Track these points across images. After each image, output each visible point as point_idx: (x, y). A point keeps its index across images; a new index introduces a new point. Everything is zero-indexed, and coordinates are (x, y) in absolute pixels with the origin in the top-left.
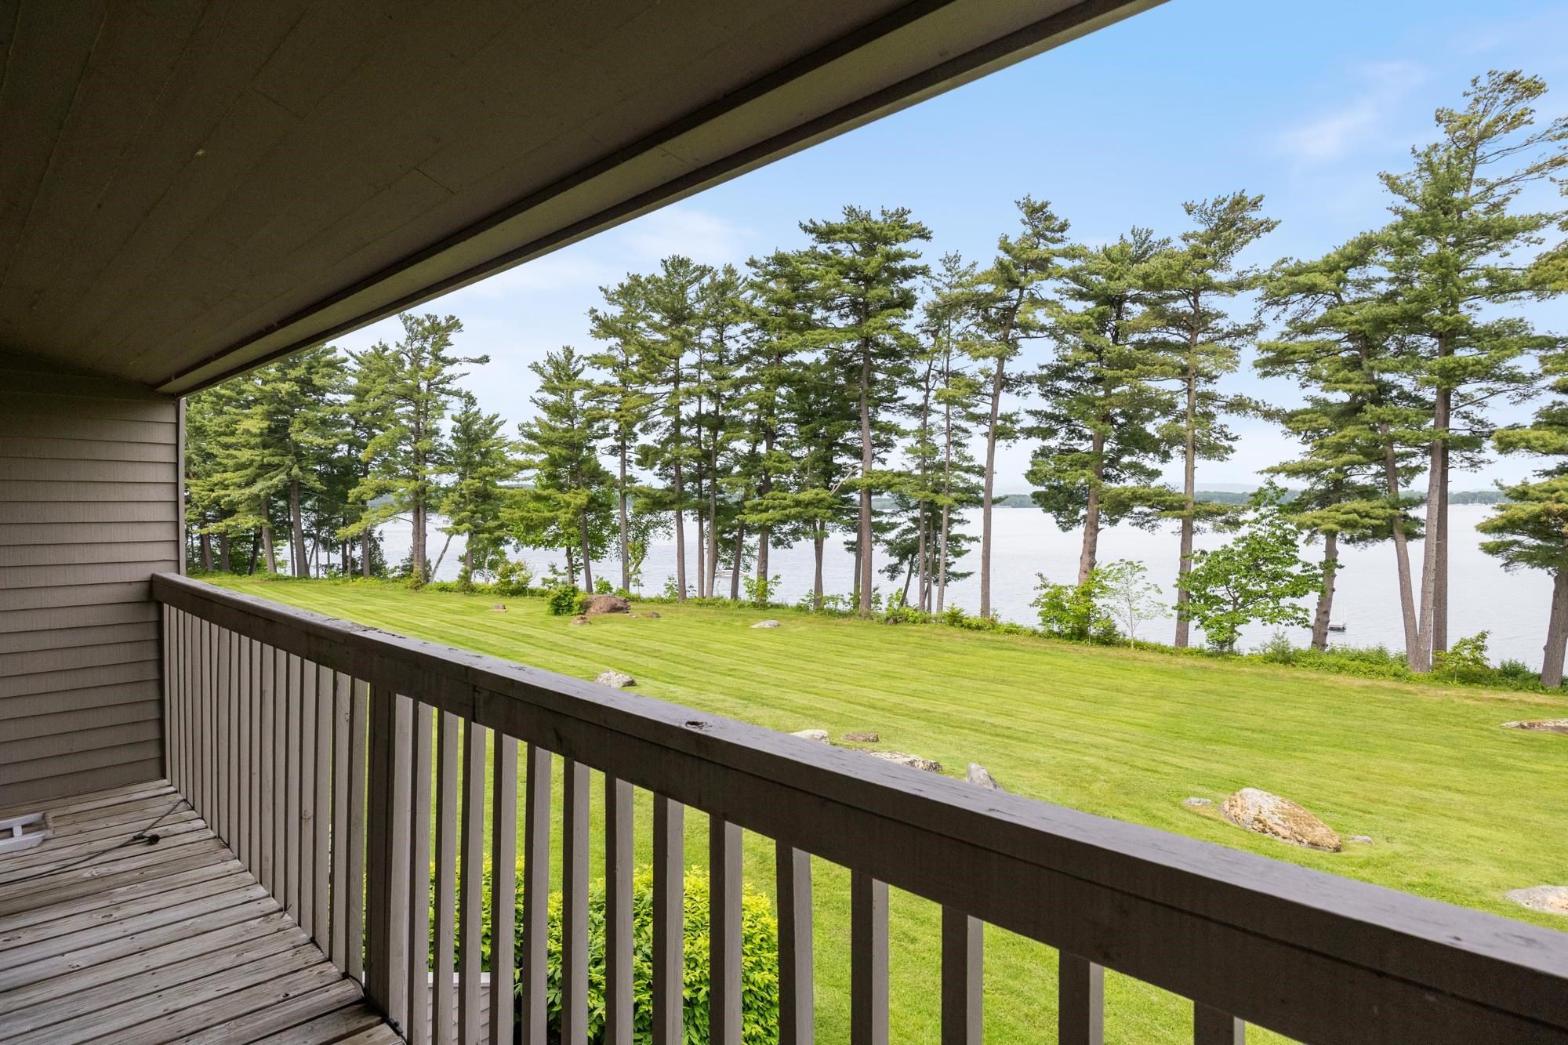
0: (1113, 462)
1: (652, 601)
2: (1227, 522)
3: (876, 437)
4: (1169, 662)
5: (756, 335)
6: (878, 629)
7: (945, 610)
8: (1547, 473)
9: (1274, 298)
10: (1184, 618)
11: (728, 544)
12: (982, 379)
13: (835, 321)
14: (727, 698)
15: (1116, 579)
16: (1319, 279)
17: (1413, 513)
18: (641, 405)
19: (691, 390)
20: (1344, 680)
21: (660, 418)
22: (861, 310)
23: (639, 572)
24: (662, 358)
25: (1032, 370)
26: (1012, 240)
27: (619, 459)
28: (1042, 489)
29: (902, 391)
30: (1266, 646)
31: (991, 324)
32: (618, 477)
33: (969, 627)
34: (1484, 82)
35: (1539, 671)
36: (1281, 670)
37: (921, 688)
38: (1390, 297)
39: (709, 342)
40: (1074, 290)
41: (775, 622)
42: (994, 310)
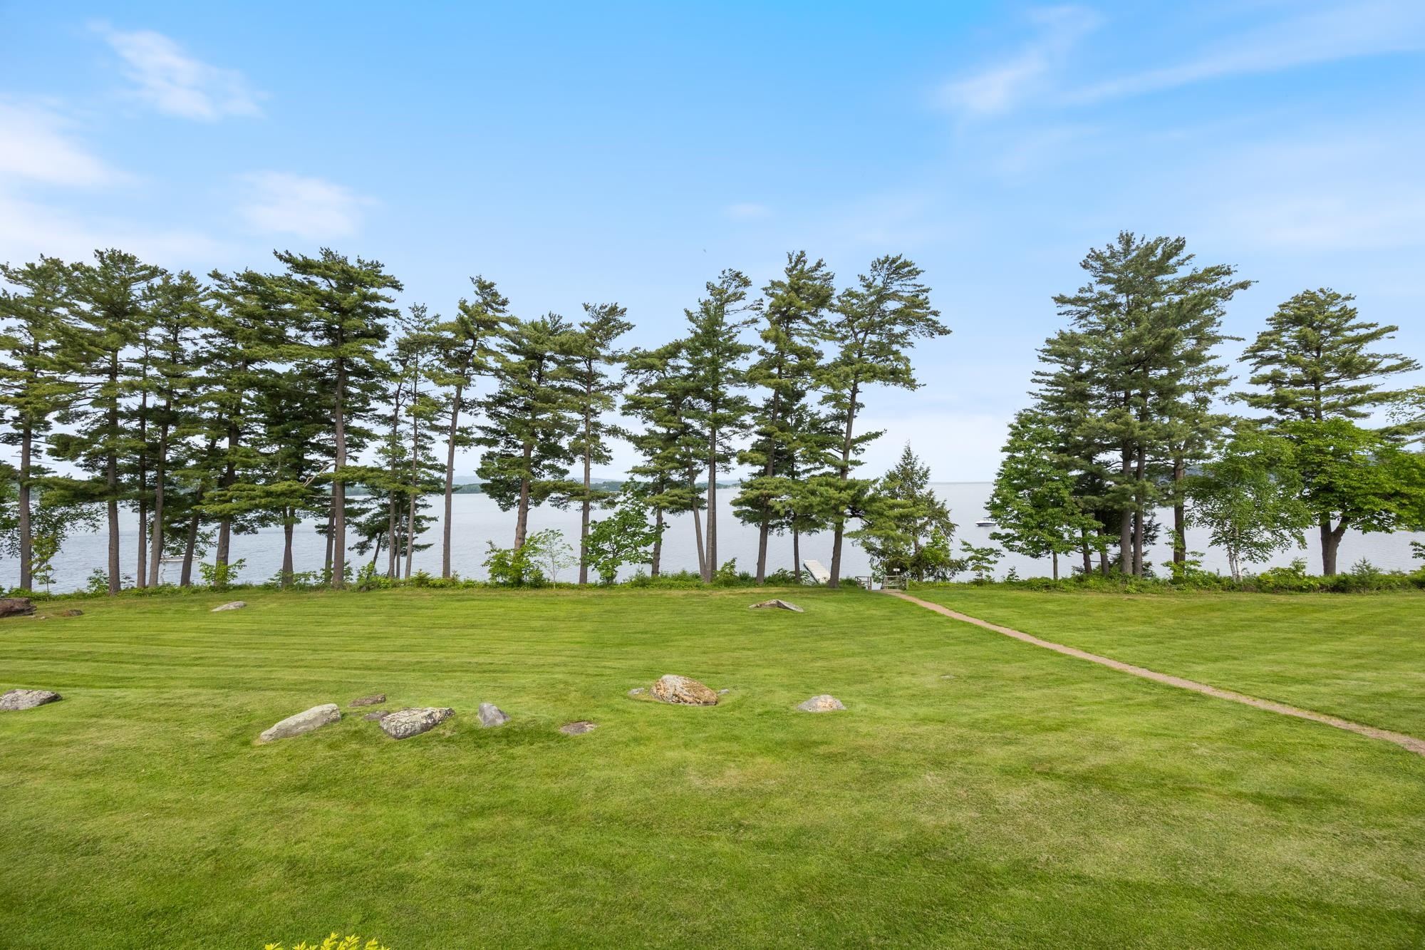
0: (537, 464)
1: (68, 597)
2: (608, 503)
3: (350, 439)
4: (579, 595)
5: (218, 341)
6: (352, 597)
7: (413, 575)
8: (754, 475)
9: (632, 369)
10: (584, 566)
11: (176, 533)
12: (443, 400)
13: (309, 339)
14: (200, 690)
15: (543, 543)
16: (657, 362)
17: (701, 496)
18: (61, 393)
19: (136, 384)
20: (675, 593)
21: (90, 409)
22: (337, 336)
23: (49, 568)
24: (92, 348)
25: (482, 398)
26: (469, 304)
27: (20, 448)
28: (488, 481)
29: (374, 404)
30: (631, 577)
31: (451, 362)
32: (18, 466)
33: (434, 586)
34: (727, 273)
35: (755, 575)
36: (642, 591)
37: (407, 643)
38: (686, 378)
39: (160, 340)
40: (510, 346)
41: (241, 603)
42: (453, 352)
